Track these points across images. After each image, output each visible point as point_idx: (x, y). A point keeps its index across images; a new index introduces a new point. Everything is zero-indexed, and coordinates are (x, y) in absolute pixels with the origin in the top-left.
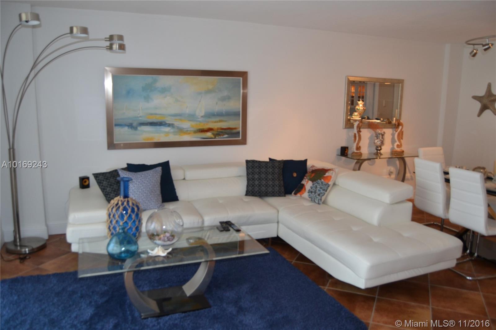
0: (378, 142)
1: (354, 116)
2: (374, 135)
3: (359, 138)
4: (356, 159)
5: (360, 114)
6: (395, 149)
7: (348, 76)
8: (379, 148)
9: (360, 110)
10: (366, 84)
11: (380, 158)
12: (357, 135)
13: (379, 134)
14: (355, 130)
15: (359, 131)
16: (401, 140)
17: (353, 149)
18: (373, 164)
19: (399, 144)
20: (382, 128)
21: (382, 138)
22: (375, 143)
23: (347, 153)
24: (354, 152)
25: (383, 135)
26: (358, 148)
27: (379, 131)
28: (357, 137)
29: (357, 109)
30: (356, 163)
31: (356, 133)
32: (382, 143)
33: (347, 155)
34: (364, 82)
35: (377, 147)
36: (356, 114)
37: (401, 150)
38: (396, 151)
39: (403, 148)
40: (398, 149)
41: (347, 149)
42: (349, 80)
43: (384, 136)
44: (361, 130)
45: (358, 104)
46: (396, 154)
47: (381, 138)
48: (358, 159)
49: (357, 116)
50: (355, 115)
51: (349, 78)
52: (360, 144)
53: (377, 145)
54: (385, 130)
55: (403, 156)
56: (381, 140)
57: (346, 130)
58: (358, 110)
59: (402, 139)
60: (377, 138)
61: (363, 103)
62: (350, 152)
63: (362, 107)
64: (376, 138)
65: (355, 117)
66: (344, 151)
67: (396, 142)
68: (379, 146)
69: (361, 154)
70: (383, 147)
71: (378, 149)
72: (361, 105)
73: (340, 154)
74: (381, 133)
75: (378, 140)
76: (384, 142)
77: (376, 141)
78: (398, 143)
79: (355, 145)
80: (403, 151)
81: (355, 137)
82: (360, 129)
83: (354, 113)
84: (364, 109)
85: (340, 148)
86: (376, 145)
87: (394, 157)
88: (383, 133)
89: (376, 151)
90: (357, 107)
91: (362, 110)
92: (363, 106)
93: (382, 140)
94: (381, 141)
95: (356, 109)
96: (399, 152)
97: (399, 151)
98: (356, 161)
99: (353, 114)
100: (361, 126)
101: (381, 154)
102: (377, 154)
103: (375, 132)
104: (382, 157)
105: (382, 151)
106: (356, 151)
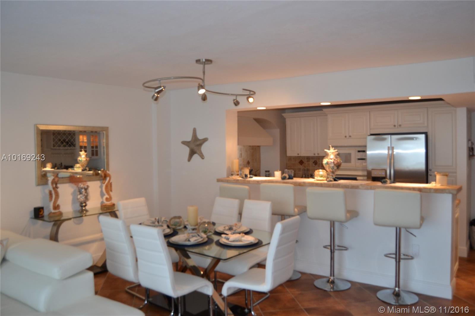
0: (81, 198)
1: (75, 168)
2: (77, 190)
3: (55, 196)
4: (53, 221)
5: (82, 166)
6: (104, 203)
7: (37, 125)
8: (84, 204)
9: (83, 162)
10: (99, 133)
11: (85, 216)
12: (53, 192)
13: (82, 188)
14: (50, 187)
15: (56, 188)
16: (111, 193)
17: (49, 208)
18: (80, 223)
19: (108, 197)
20: (86, 181)
21: (86, 192)
22: (78, 199)
23: (42, 215)
24: (50, 213)
25: (86, 189)
26: (56, 207)
27: (81, 185)
28: (54, 194)
29: (80, 160)
30: (54, 225)
31: (51, 189)
32: (86, 198)
33: (43, 217)
34: (96, 132)
35: (81, 203)
36: (78, 165)
37: (111, 203)
38: (106, 205)
39: (114, 201)
40: (108, 203)
41: (41, 210)
42: (39, 129)
43: (88, 191)
44: (58, 185)
45: (80, 155)
46: (105, 209)
47: (84, 193)
48: (56, 221)
49: (79, 168)
50: (77, 168)
51: (39, 126)
52: (59, 202)
53: (81, 201)
54: (89, 183)
55: (115, 210)
56: (84, 195)
57: (40, 188)
58: (80, 162)
59: (111, 191)
60: (81, 193)
61: (86, 153)
62: (46, 213)
63: (84, 158)
64: (79, 193)
65: (77, 169)
66: (38, 213)
67: (104, 195)
68: (83, 202)
69: (61, 214)
70: (88, 203)
71: (82, 205)
72: (83, 156)
73: (33, 217)
74: (84, 186)
75: (81, 195)
76: (89, 197)
77: (79, 197)
78: (106, 196)
79: (51, 205)
80: (114, 205)
81: (51, 194)
82: (56, 184)
83: (76, 165)
84: (86, 160)
85: (33, 209)
86: (79, 201)
87: (105, 211)
88: (86, 187)
89: (80, 208)
90: (79, 158)
91: (84, 161)
92: (86, 157)
93: (86, 194)
94: (84, 197)
95: (78, 161)
96: (109, 206)
97: (109, 204)
98: (53, 223)
99: (75, 167)
100: (58, 181)
101: (87, 211)
102: (82, 211)
103: (78, 186)
104: (88, 214)
105: (87, 208)
106: (53, 211)
